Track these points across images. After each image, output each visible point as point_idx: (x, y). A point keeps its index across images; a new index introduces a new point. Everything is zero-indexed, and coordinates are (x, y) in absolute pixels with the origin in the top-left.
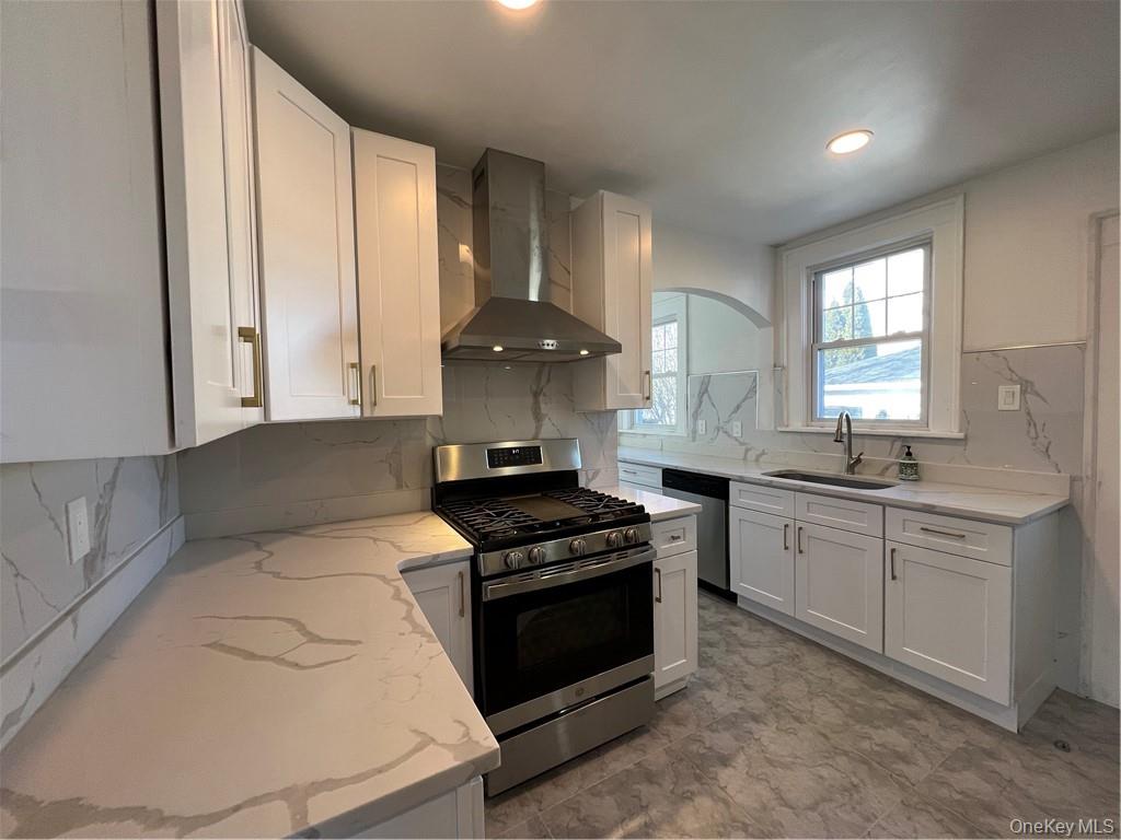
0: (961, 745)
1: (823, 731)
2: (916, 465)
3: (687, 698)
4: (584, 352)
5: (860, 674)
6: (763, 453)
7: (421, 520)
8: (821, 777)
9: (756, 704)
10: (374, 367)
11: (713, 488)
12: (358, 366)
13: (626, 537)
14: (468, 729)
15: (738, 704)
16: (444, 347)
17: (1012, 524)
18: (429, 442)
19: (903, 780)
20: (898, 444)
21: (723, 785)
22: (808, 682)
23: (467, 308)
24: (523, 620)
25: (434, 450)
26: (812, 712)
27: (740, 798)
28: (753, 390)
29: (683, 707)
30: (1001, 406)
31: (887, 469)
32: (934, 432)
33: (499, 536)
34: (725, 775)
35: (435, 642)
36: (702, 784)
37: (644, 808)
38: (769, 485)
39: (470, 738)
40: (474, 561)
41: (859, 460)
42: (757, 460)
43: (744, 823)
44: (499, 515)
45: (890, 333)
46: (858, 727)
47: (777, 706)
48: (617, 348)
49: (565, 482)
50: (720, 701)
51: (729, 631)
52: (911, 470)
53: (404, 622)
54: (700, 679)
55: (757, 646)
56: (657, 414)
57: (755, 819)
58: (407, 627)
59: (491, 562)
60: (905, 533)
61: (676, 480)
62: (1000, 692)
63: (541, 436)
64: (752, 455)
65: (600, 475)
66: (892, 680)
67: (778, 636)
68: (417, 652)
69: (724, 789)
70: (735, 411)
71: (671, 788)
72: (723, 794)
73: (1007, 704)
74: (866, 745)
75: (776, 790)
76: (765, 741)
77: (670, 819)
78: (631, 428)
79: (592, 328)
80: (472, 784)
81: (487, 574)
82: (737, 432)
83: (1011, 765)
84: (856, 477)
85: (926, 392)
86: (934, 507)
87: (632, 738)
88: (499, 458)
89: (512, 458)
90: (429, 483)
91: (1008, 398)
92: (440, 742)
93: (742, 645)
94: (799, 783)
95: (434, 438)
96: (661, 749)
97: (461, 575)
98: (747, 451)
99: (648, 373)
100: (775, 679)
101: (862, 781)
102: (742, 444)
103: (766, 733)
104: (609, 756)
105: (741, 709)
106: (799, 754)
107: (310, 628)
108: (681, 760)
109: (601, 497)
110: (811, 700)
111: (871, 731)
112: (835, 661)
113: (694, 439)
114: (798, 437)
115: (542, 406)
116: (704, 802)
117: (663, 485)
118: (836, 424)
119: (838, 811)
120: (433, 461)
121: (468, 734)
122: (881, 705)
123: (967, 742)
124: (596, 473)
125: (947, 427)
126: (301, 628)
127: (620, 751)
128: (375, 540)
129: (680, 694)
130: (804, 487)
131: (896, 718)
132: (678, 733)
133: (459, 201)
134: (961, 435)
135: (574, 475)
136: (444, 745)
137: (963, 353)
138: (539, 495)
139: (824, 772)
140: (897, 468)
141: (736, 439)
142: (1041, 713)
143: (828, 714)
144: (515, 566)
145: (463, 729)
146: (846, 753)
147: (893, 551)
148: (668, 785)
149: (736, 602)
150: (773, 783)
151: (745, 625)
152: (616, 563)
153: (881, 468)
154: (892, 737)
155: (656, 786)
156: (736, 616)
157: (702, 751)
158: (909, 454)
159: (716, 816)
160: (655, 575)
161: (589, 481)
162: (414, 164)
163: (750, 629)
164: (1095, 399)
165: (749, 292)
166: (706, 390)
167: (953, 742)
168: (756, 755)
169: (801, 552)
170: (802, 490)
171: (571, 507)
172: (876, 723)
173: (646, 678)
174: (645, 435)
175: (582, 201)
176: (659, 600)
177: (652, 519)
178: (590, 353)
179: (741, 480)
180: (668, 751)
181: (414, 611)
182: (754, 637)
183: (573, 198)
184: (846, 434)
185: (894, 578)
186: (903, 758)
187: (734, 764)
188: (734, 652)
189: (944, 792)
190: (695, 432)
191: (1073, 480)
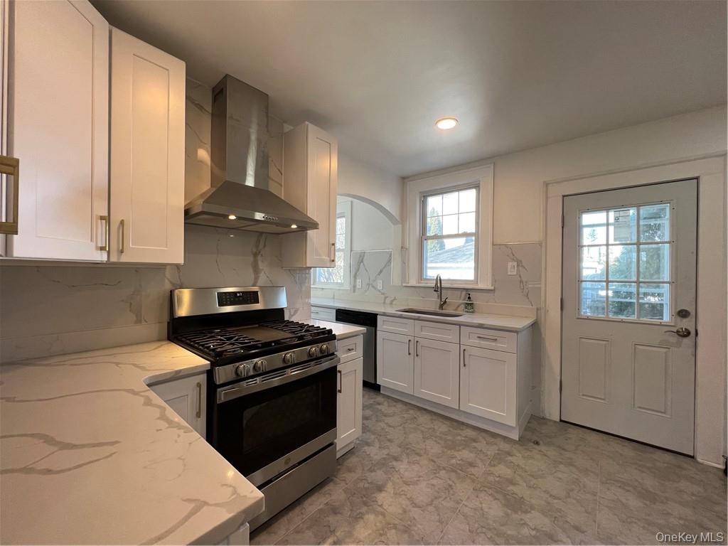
0: (497, 452)
1: (433, 458)
2: (472, 304)
3: (354, 454)
4: (294, 226)
5: (448, 423)
6: (395, 299)
7: (159, 347)
8: (433, 485)
9: (395, 450)
10: (122, 222)
11: (367, 320)
12: (107, 219)
13: (321, 350)
14: (234, 488)
15: (386, 452)
16: (187, 212)
17: (516, 331)
18: (168, 287)
19: (472, 476)
20: (464, 293)
21: (380, 504)
22: (422, 432)
23: (205, 186)
24: (248, 414)
25: (172, 292)
26: (425, 449)
27: (391, 509)
28: (390, 261)
29: (353, 460)
30: (509, 273)
31: (458, 307)
32: (480, 286)
33: (228, 355)
34: (381, 497)
35: (192, 431)
36: (368, 506)
37: (333, 532)
38: (400, 317)
39: (238, 494)
40: (210, 373)
41: (445, 302)
42: (391, 303)
43: (394, 524)
44: (229, 339)
45: (460, 232)
46: (449, 452)
47: (407, 449)
48: (314, 225)
49: (275, 316)
50: (375, 452)
51: (378, 409)
52: (470, 307)
53: (159, 421)
54: (361, 440)
55: (394, 415)
56: (325, 277)
57: (401, 520)
58: (163, 425)
59: (224, 373)
60: (470, 340)
61: (344, 316)
62: (512, 421)
63: (258, 284)
64: (388, 301)
65: (299, 312)
66: (463, 423)
67: (404, 408)
68: (176, 441)
69: (381, 506)
70: (379, 274)
71: (349, 514)
72: (380, 509)
73: (514, 426)
74: (454, 461)
75: (410, 499)
76: (402, 471)
77: (350, 534)
79: (299, 211)
80: (241, 530)
81: (221, 382)
82: (380, 287)
83: (518, 458)
84: (444, 312)
85: (476, 269)
86: (483, 324)
87: (321, 488)
88: (226, 299)
89: (237, 299)
90: (166, 318)
91: (511, 269)
92: (213, 502)
93: (385, 416)
94: (422, 492)
95: (171, 282)
96: (341, 491)
97: (199, 385)
98: (386, 298)
99: (333, 244)
100: (405, 433)
101: (453, 482)
102: (383, 294)
103: (402, 466)
104: (306, 503)
105: (388, 454)
106: (421, 474)
107: (58, 439)
108: (355, 494)
109: (302, 326)
110: (424, 442)
111: (456, 453)
112: (434, 418)
113: (354, 291)
114: (413, 289)
115: (260, 263)
116: (371, 517)
117: (337, 320)
118: (435, 282)
119: (443, 502)
120: (171, 301)
121: (236, 492)
122: (459, 438)
123: (499, 450)
124: (296, 311)
125: (485, 284)
126: (49, 440)
127: (313, 498)
128: (117, 364)
129: (351, 452)
130: (420, 317)
131: (467, 443)
132: (352, 477)
133: (201, 108)
134: (492, 288)
135: (280, 312)
136: (217, 505)
137: (493, 245)
138: (257, 325)
139: (434, 482)
140: (463, 306)
141: (379, 291)
142: (527, 429)
143: (434, 448)
144: (244, 375)
145: (231, 489)
146: (444, 469)
147: (464, 350)
148: (347, 512)
149: (379, 390)
150: (408, 496)
151: (386, 403)
152: (315, 369)
153: (456, 306)
154: (466, 454)
155: (339, 515)
156: (380, 399)
157: (367, 485)
158: (469, 298)
159: (378, 524)
160: (338, 374)
161: (291, 316)
162: (168, 70)
163: (389, 406)
164: (546, 269)
165: (388, 203)
166: (362, 261)
167: (492, 451)
168: (398, 480)
169: (417, 355)
170: (418, 319)
171: (282, 332)
172: (457, 448)
173: (331, 444)
174: (323, 289)
175: (292, 128)
176: (340, 391)
177: (337, 338)
178: (299, 227)
179: (384, 314)
180: (346, 491)
181: (166, 412)
182: (391, 410)
183: (285, 125)
184: (439, 287)
185: (465, 365)
186: (472, 465)
187: (386, 489)
188: (380, 421)
189: (491, 478)
190: (355, 286)
191: (537, 309)
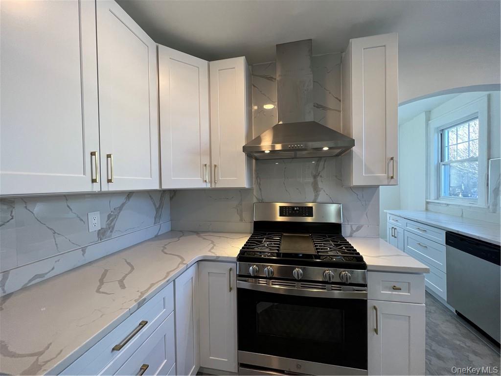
4: (326, 149)
10: (215, 166)
18: (255, 201)
25: (254, 204)
49: (330, 230)
61: (457, 241)
63: (315, 201)
65: (362, 229)
78: (438, 199)
88: (286, 212)
89: (294, 212)
95: (257, 199)
97: (230, 270)
113: (494, 211)
115: (319, 183)
117: (446, 244)
120: (254, 210)
124: (359, 228)
133: (271, 79)
135: (337, 226)
160: (372, 311)
161: (353, 231)
176: (375, 331)
177: (368, 268)
